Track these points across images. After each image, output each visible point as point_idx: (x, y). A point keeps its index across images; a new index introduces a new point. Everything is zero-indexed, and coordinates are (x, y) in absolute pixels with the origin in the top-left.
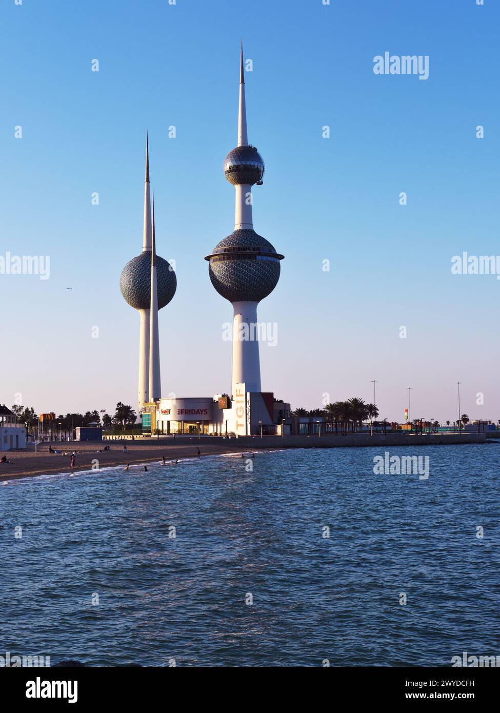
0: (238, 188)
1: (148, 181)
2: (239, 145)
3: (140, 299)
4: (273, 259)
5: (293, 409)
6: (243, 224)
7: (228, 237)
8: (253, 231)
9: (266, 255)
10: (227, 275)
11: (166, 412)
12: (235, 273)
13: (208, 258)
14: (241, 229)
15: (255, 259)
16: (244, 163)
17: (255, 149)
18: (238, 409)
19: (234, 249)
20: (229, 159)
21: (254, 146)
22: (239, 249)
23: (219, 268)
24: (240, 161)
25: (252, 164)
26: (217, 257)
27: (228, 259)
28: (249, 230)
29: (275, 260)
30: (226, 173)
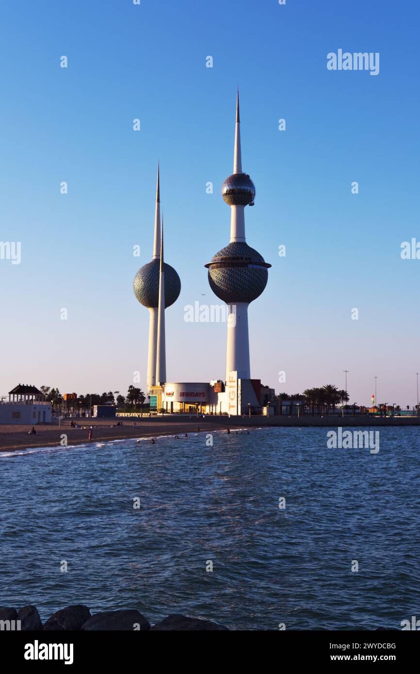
0: (233, 208)
1: (158, 201)
2: (235, 172)
3: (149, 298)
4: (262, 267)
5: (277, 393)
6: (237, 237)
7: (225, 249)
8: (245, 244)
9: (256, 264)
10: (223, 280)
11: (170, 394)
12: (229, 279)
13: (207, 266)
14: (235, 241)
15: (247, 267)
16: (238, 187)
17: (248, 176)
18: (230, 393)
19: (229, 258)
20: (226, 184)
21: (247, 174)
22: (234, 259)
23: (217, 274)
24: (235, 185)
25: (246, 188)
26: (215, 265)
27: (224, 267)
28: (242, 243)
29: (264, 268)
30: (224, 195)
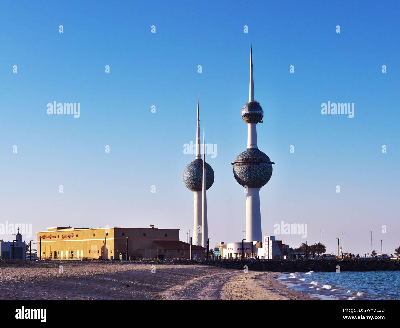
0: (249, 125)
1: (199, 120)
2: (250, 101)
4: (268, 165)
6: (252, 145)
7: (244, 152)
8: (257, 149)
9: (265, 163)
10: (244, 174)
11: (231, 249)
12: (249, 173)
13: (232, 164)
14: (251, 147)
15: (259, 164)
16: (253, 112)
17: (258, 103)
19: (248, 159)
20: (245, 109)
21: (258, 101)
22: (250, 159)
23: (239, 170)
24: (251, 110)
25: (258, 112)
26: (238, 164)
27: (245, 165)
28: (256, 148)
29: (270, 165)
30: (243, 117)
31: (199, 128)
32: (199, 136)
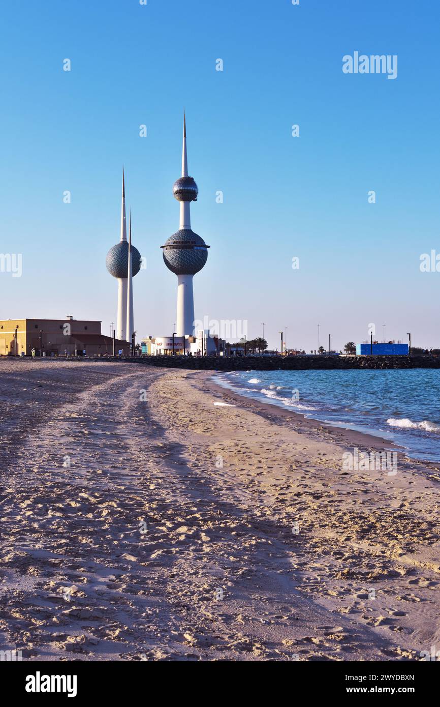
0: (182, 203)
1: (124, 196)
2: (183, 176)
3: (120, 271)
4: (203, 248)
6: (185, 226)
7: (176, 234)
9: (199, 246)
10: (175, 259)
11: (159, 344)
12: (181, 258)
13: (162, 247)
14: (184, 229)
15: (193, 248)
16: (186, 188)
17: (192, 179)
19: (180, 242)
20: (177, 185)
21: (192, 176)
22: (183, 242)
23: (170, 254)
24: (183, 186)
25: (191, 189)
26: (169, 247)
27: (176, 248)
28: (188, 230)
29: (205, 248)
30: (174, 194)
31: (124, 206)
32: (124, 215)
